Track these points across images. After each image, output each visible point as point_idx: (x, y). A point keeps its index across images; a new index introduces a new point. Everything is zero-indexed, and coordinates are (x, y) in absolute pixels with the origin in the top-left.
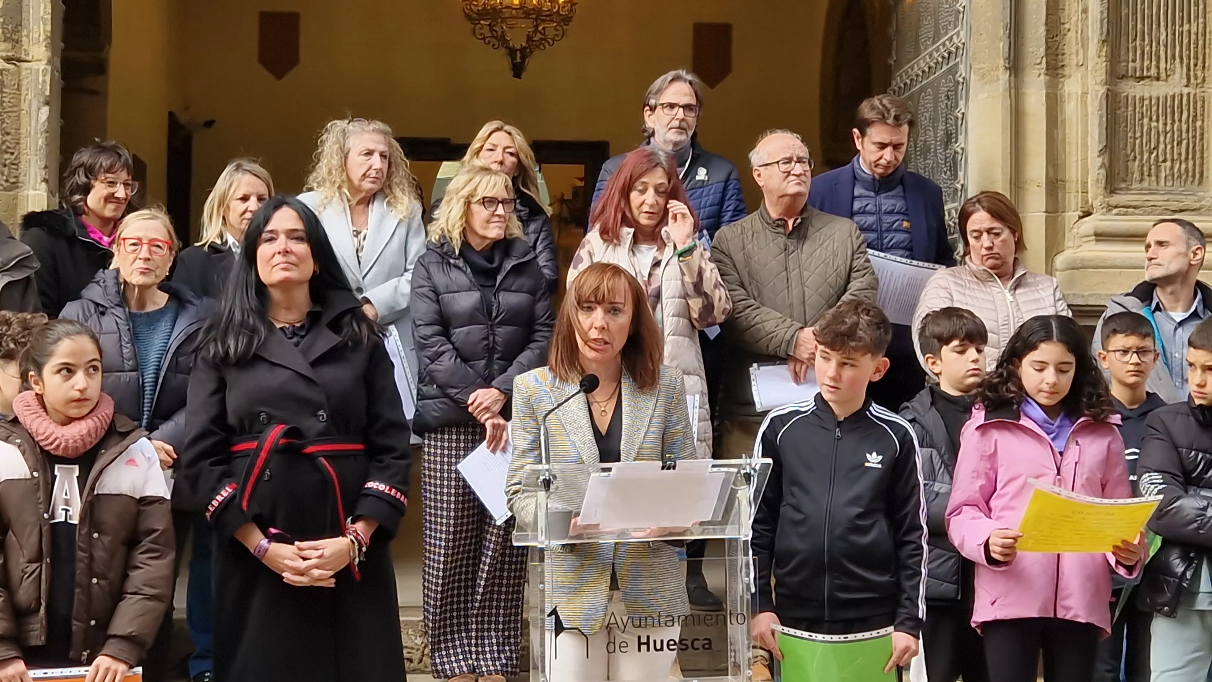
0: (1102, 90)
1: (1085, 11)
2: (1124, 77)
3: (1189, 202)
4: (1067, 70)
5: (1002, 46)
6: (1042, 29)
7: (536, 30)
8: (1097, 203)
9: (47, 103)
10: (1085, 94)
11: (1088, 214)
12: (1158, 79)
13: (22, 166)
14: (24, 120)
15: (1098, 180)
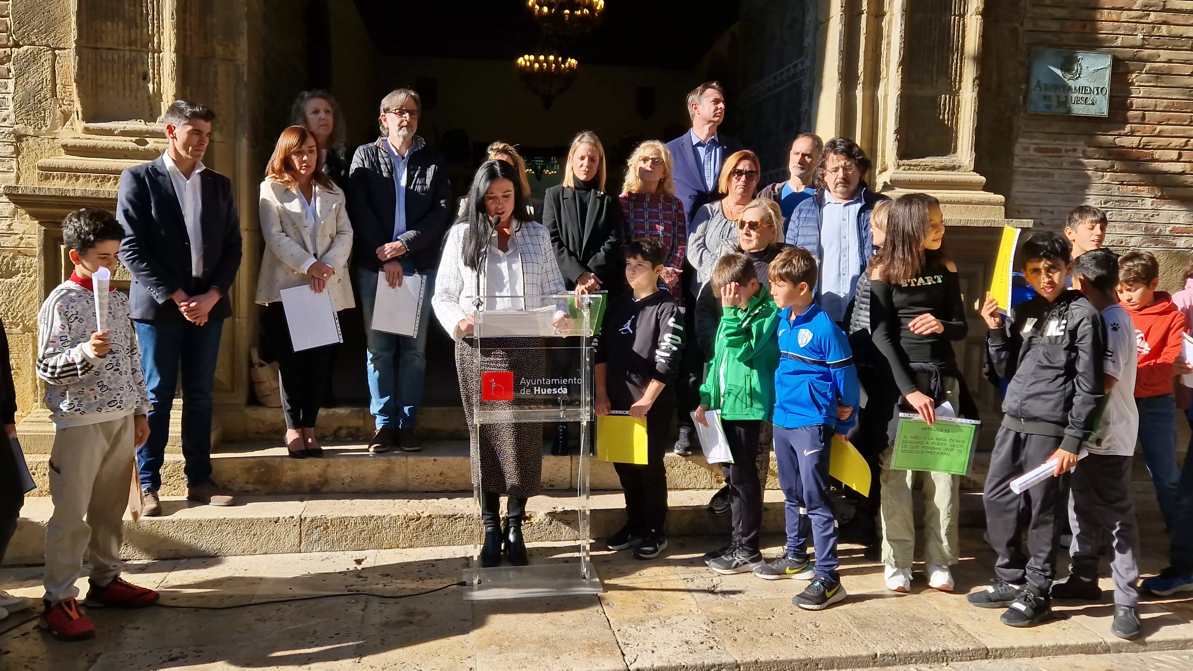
0: (898, 92)
1: (889, 44)
3: (946, 163)
8: (891, 163)
10: (886, 95)
15: (893, 150)
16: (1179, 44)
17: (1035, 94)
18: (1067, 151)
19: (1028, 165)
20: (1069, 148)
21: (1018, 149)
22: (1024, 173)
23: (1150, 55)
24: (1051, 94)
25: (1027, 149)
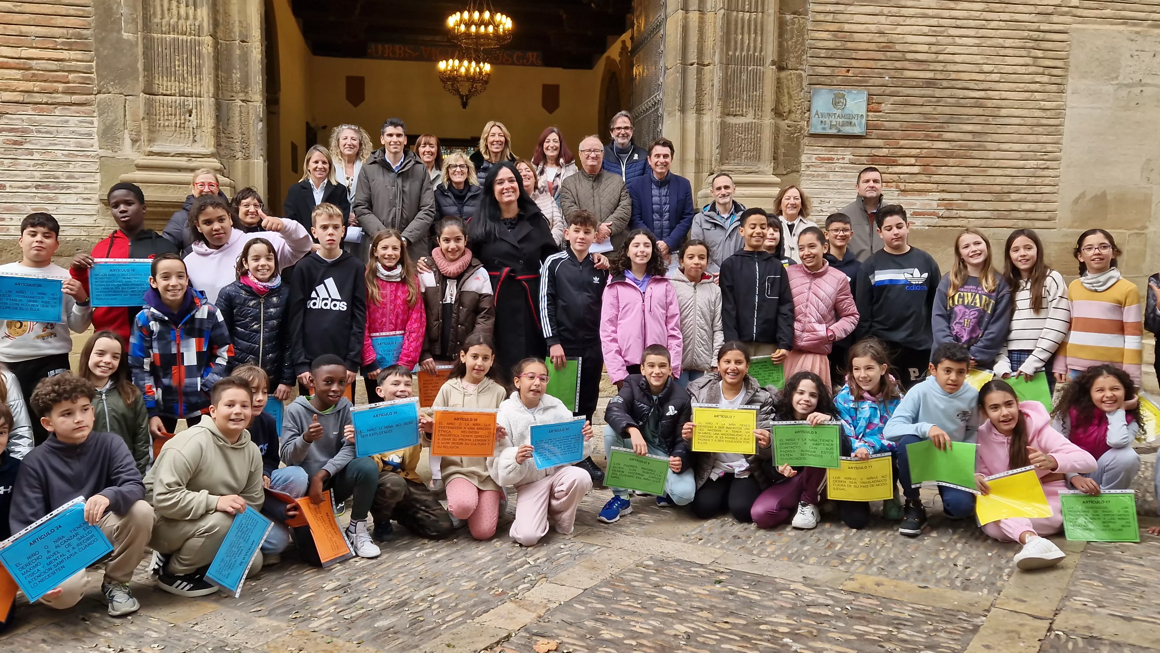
0: (719, 120)
1: (713, 86)
2: (728, 115)
3: (754, 169)
4: (704, 112)
5: (678, 101)
6: (694, 94)
7: (473, 87)
8: (716, 169)
9: (261, 121)
10: (712, 122)
11: (712, 174)
12: (742, 116)
13: (252, 149)
14: (251, 128)
15: (716, 160)
16: (914, 83)
17: (814, 120)
18: (838, 159)
19: (811, 169)
20: (839, 157)
21: (804, 158)
22: (808, 175)
23: (894, 92)
24: (827, 120)
25: (809, 158)
